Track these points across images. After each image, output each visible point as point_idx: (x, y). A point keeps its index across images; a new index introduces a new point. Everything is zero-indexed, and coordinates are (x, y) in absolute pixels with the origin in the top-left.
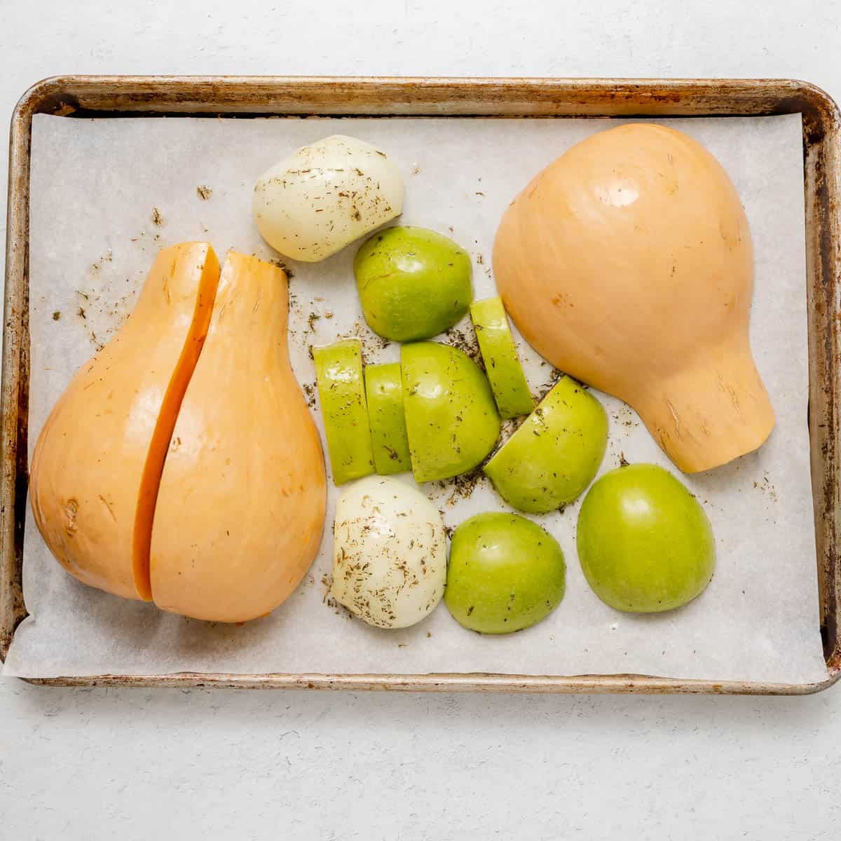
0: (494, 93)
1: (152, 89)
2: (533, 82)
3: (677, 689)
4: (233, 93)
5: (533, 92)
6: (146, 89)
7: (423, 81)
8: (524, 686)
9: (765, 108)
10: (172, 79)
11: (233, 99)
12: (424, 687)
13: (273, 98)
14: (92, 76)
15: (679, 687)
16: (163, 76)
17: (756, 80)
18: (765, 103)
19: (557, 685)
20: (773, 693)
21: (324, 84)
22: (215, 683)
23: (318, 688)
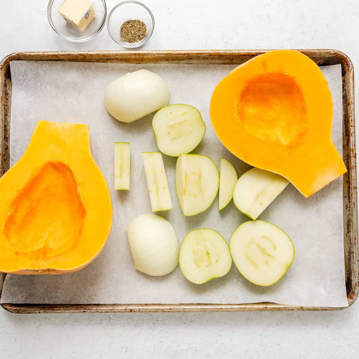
0: (205, 57)
1: (58, 57)
2: (221, 52)
3: (285, 309)
4: (92, 59)
5: (221, 56)
6: (54, 57)
7: (174, 52)
8: (221, 309)
9: (320, 61)
10: (66, 53)
11: (92, 61)
12: (179, 310)
13: (109, 60)
14: (31, 52)
15: (286, 308)
16: (62, 52)
17: (316, 50)
18: (320, 59)
19: (235, 308)
20: (326, 310)
21: (131, 54)
22: (90, 310)
23: (134, 312)
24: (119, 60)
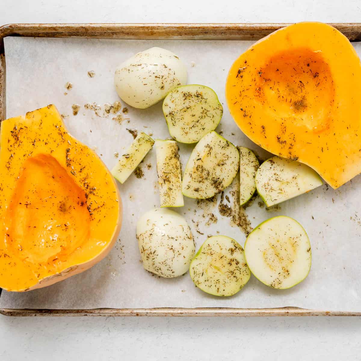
0: (222, 31)
1: (56, 30)
2: (240, 25)
3: (309, 314)
4: (95, 32)
5: (240, 30)
6: (52, 30)
7: (187, 25)
8: (238, 313)
9: (353, 37)
10: (65, 25)
11: (96, 34)
12: (191, 315)
13: (115, 34)
14: (26, 24)
15: (310, 313)
16: (61, 24)
17: (348, 23)
18: (353, 35)
19: (253, 313)
20: (353, 315)
22: (92, 314)
23: (141, 316)
24: (126, 34)
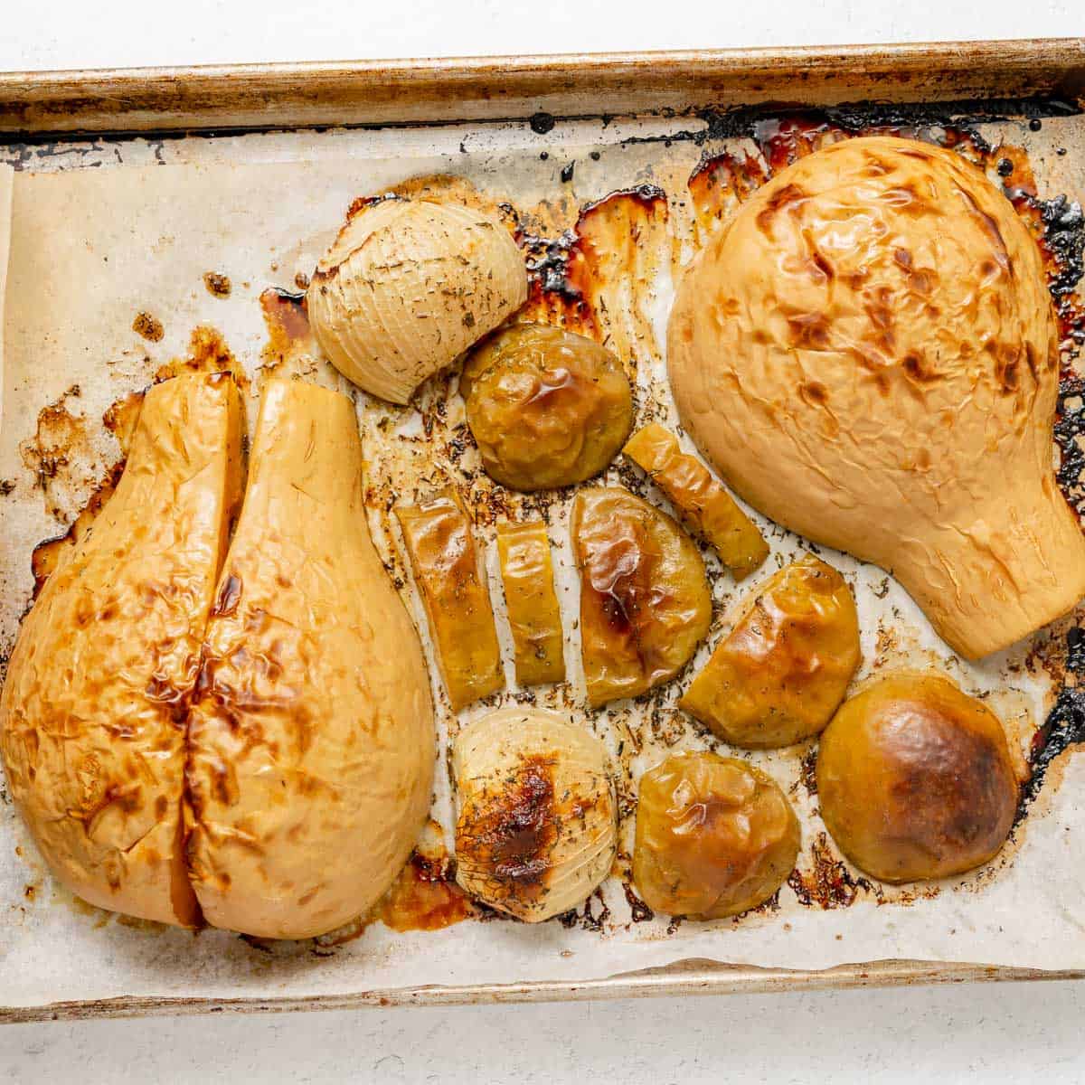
0: (620, 78)
1: (81, 91)
2: (680, 57)
3: (933, 977)
4: (209, 94)
5: (680, 72)
7: (508, 61)
8: (704, 984)
10: (112, 74)
12: (554, 993)
15: (935, 974)
16: (97, 71)
17: (1027, 40)
19: (753, 981)
21: (353, 73)
22: (239, 1005)
23: (395, 1004)
